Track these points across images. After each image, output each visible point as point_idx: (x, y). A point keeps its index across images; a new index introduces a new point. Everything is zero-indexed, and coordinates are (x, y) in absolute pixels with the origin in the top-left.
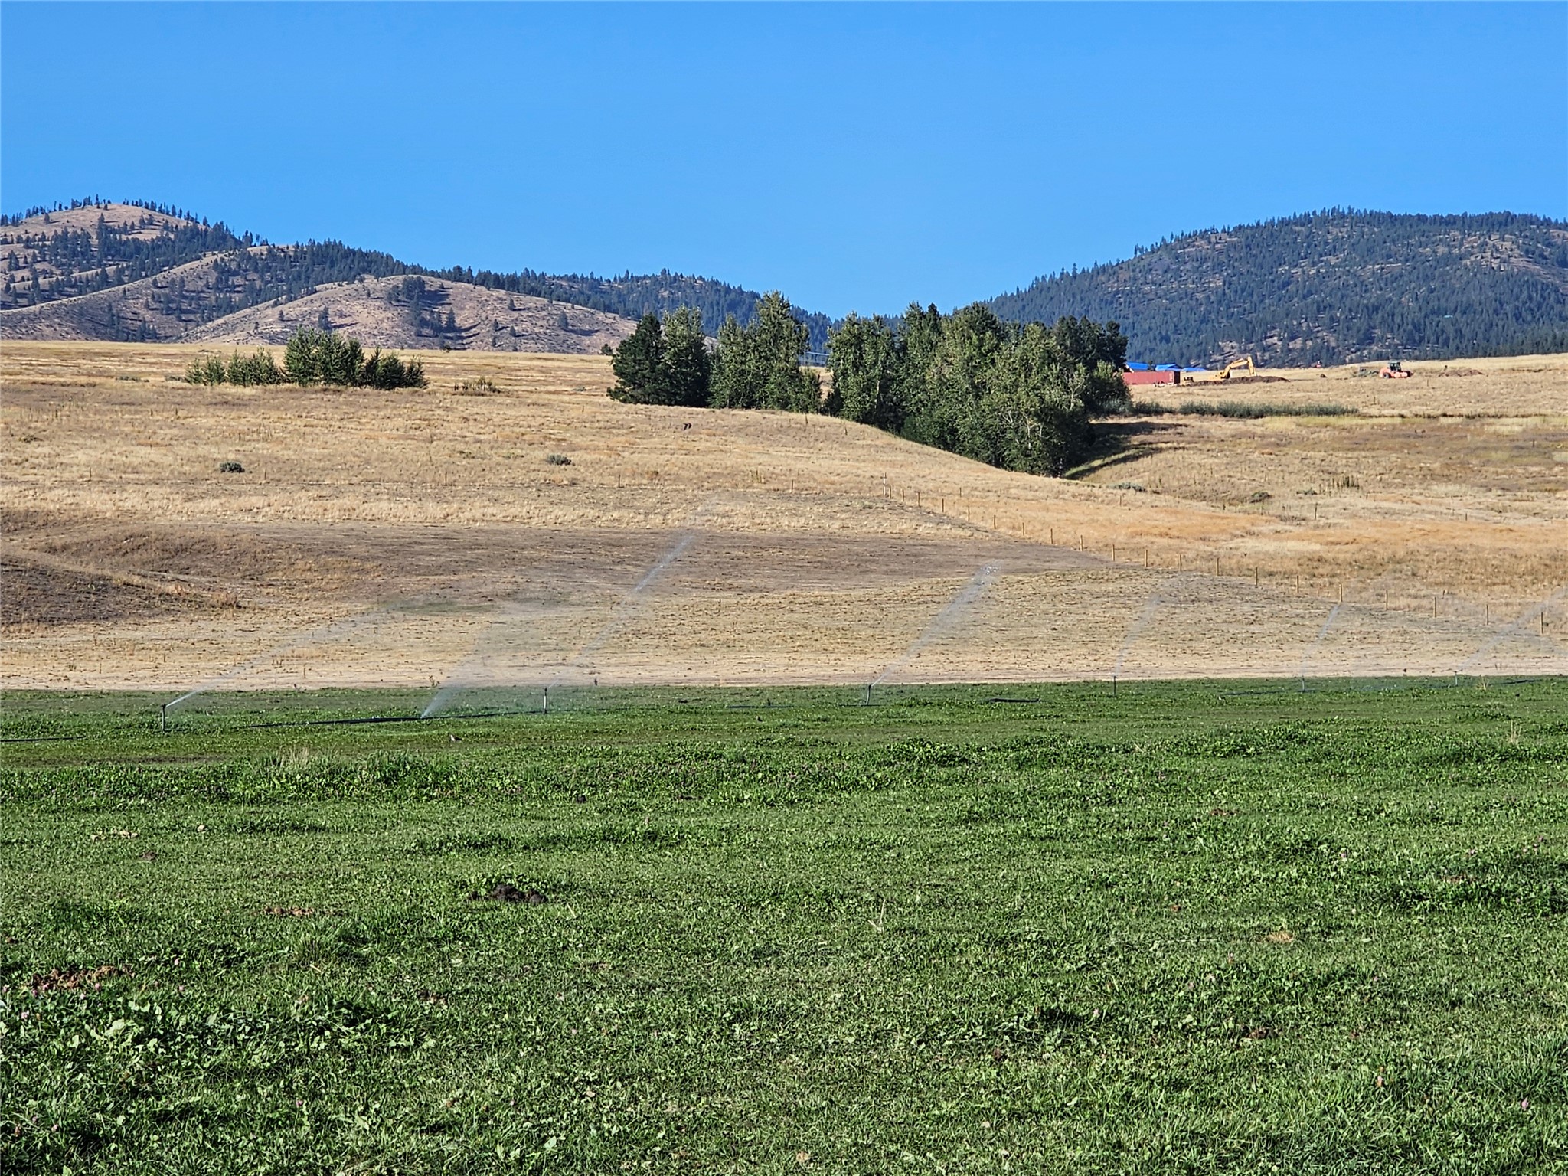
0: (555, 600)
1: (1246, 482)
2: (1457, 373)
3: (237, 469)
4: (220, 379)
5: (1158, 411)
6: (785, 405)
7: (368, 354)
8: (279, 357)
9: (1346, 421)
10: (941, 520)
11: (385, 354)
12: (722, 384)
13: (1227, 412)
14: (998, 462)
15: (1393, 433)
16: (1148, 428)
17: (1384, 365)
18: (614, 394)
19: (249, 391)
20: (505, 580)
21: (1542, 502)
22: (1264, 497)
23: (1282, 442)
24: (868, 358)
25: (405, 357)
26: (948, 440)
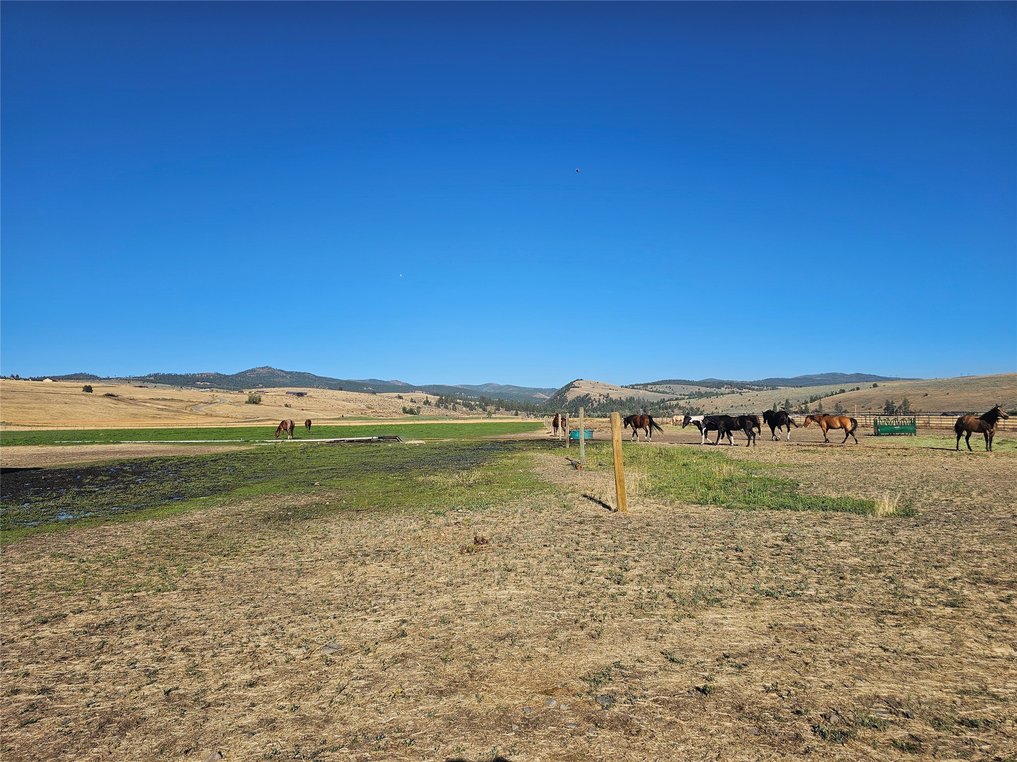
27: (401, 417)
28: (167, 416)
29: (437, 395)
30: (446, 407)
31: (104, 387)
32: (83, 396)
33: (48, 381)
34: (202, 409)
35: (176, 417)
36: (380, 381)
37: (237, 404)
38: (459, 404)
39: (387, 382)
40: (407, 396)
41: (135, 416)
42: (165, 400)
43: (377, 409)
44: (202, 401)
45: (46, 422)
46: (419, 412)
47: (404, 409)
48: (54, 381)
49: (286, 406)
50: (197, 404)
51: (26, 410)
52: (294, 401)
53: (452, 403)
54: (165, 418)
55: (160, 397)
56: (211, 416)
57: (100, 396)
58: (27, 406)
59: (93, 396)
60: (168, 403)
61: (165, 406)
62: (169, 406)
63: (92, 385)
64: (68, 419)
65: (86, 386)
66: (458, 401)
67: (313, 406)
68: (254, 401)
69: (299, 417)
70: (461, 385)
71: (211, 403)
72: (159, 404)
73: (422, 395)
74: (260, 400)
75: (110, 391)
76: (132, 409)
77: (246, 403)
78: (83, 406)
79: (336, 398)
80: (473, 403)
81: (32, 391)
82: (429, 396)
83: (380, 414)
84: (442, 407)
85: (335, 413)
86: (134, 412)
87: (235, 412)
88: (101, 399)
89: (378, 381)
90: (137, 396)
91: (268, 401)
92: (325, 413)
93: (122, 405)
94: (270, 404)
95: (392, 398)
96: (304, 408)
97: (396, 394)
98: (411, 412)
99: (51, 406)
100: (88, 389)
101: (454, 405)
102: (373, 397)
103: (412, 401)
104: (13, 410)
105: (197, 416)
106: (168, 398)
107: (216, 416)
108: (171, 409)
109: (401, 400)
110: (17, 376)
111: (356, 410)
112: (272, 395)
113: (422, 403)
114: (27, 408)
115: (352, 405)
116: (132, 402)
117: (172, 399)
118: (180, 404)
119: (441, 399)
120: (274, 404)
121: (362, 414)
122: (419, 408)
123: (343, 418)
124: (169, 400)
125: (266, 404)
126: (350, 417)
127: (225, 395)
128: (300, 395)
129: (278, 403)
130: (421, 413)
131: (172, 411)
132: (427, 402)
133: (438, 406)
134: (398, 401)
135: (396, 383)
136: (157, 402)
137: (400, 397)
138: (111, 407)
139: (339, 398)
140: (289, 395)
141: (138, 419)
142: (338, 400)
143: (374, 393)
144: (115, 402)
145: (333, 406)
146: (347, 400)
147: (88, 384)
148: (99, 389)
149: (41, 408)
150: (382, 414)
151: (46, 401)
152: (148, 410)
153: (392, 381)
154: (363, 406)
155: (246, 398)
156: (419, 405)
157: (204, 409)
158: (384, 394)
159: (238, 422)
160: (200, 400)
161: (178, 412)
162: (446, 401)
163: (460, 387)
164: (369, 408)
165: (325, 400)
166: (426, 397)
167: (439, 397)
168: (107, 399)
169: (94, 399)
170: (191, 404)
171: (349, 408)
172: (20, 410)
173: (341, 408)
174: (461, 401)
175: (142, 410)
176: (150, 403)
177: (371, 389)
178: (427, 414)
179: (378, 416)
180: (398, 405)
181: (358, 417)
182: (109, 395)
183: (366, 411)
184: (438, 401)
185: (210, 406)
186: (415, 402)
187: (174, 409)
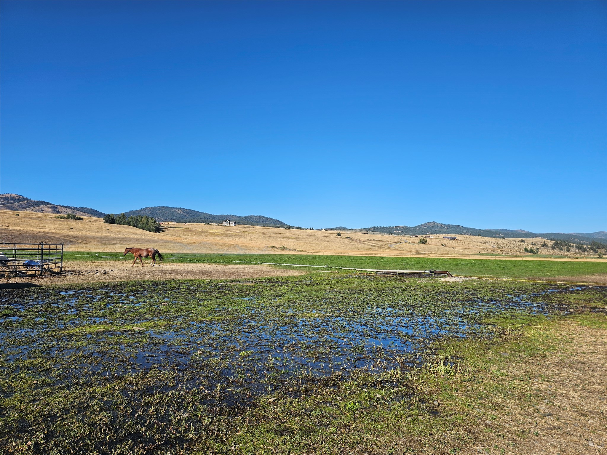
0: (121, 244)
1: (178, 234)
2: (193, 224)
4: (58, 218)
5: (164, 227)
6: (124, 225)
7: (77, 216)
8: (66, 216)
9: (183, 229)
10: (153, 238)
11: (79, 216)
12: (117, 222)
13: (171, 227)
14: (149, 231)
15: (189, 230)
16: (164, 229)
17: (184, 223)
18: (104, 222)
19: (63, 219)
20: (115, 242)
21: (206, 238)
22: (180, 236)
23: (178, 231)
24: (134, 220)
25: (81, 217)
26: (143, 229)
27: (523, 255)
29: (553, 240)
30: (561, 249)
31: (346, 233)
32: (336, 238)
33: (323, 230)
35: (379, 250)
36: (509, 230)
37: (413, 243)
38: (572, 246)
39: (514, 231)
40: (528, 240)
41: (359, 249)
42: (375, 240)
43: (505, 249)
44: (394, 241)
45: (318, 250)
46: (538, 252)
47: (526, 250)
48: (326, 230)
49: (443, 245)
50: (391, 243)
52: (448, 242)
53: (566, 246)
54: (374, 250)
55: (372, 239)
56: (398, 250)
58: (311, 242)
59: (340, 238)
60: (376, 242)
61: (374, 244)
62: (376, 244)
63: (341, 232)
64: (328, 250)
66: (572, 244)
67: (460, 246)
68: (423, 242)
69: (450, 252)
71: (398, 243)
72: (371, 243)
73: (541, 240)
74: (426, 241)
75: (349, 235)
76: (358, 245)
77: (419, 243)
78: (335, 243)
80: (585, 246)
81: (315, 235)
82: (546, 240)
83: (507, 252)
85: (474, 250)
86: (359, 247)
87: (411, 248)
88: (344, 239)
89: (507, 230)
90: (361, 238)
91: (432, 242)
92: (468, 250)
93: (353, 243)
94: (433, 244)
95: (516, 241)
96: (454, 247)
97: (520, 239)
98: (531, 251)
99: (321, 242)
100: (339, 234)
101: (568, 248)
102: (502, 241)
103: (532, 244)
104: (305, 244)
105: (390, 250)
106: (376, 239)
107: (401, 250)
108: (377, 245)
109: (524, 243)
110: (313, 228)
111: (490, 249)
112: (435, 239)
113: (541, 245)
114: (311, 244)
115: (487, 246)
116: (358, 241)
117: (378, 240)
118: (382, 243)
119: (557, 243)
120: (435, 244)
121: (494, 252)
122: (538, 249)
123: (479, 254)
124: (376, 240)
125: (431, 244)
126: (485, 254)
127: (407, 238)
128: (452, 238)
129: (438, 243)
130: (540, 253)
132: (544, 245)
133: (554, 247)
134: (521, 244)
135: (521, 232)
136: (371, 241)
137: (523, 241)
138: (348, 244)
139: (478, 241)
140: (445, 239)
141: (360, 251)
142: (477, 242)
143: (503, 238)
144: (350, 241)
145: (473, 246)
146: (484, 243)
147: (339, 232)
148: (344, 234)
149: (317, 244)
150: (509, 252)
151: (320, 240)
152: (366, 246)
153: (518, 230)
154: (494, 246)
155: (419, 240)
156: (537, 247)
157: (395, 246)
158: (511, 239)
159: (412, 254)
160: (393, 241)
161: (381, 247)
162: (561, 244)
163: (574, 234)
164: (498, 248)
165: (468, 242)
166: (544, 241)
167: (554, 242)
168: (347, 240)
169: (341, 239)
170: (388, 243)
171: (484, 248)
172: (308, 244)
173: (479, 247)
174: (575, 245)
175: (362, 246)
176: (367, 242)
177: (502, 235)
178: (544, 253)
179: (506, 254)
180: (521, 246)
181: (491, 254)
182: (348, 238)
183: (497, 250)
184: (554, 244)
185: (398, 244)
186: (535, 245)
187: (379, 246)
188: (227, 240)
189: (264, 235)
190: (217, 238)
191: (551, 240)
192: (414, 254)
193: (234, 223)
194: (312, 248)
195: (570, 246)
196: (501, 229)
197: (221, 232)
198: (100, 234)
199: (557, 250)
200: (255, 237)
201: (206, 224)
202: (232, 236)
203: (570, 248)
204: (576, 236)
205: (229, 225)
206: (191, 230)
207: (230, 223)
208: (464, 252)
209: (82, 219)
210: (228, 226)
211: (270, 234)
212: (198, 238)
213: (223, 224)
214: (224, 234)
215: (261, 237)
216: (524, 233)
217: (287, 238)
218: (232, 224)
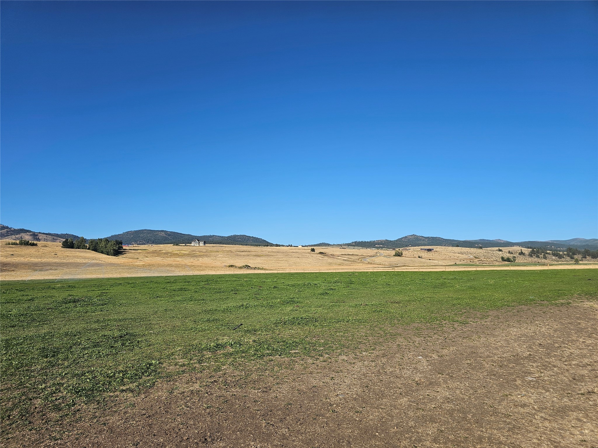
0: (56, 270)
1: (136, 257)
2: (158, 246)
3: (13, 255)
4: (10, 244)
5: (126, 250)
6: (83, 249)
7: (30, 242)
8: (18, 242)
9: (147, 251)
10: (102, 261)
11: (32, 242)
12: (76, 246)
13: (134, 250)
14: (108, 255)
15: (152, 252)
16: (125, 251)
17: (151, 245)
18: (62, 247)
19: (14, 246)
20: (49, 268)
21: (167, 259)
22: (138, 258)
23: (140, 253)
24: (93, 244)
25: (35, 242)
26: (102, 252)
27: (500, 264)
28: (347, 264)
29: (530, 248)
30: (538, 257)
31: (321, 249)
32: (308, 254)
34: (368, 260)
35: (351, 264)
36: (487, 240)
37: (388, 256)
38: (549, 254)
39: (492, 241)
40: (505, 249)
41: (330, 264)
42: (349, 255)
43: (482, 259)
44: (369, 255)
46: (515, 260)
47: (503, 259)
49: (419, 257)
50: (365, 257)
51: (279, 261)
52: (425, 254)
53: (543, 254)
54: (346, 265)
55: (347, 254)
56: (371, 263)
57: (316, 254)
58: (280, 259)
59: (313, 253)
60: (350, 257)
61: (348, 258)
62: (350, 258)
63: (315, 248)
64: (296, 266)
65: (312, 248)
66: (548, 252)
67: (437, 257)
68: (399, 255)
69: (425, 264)
70: (551, 241)
71: (373, 256)
72: (345, 257)
73: (518, 248)
74: (402, 254)
75: (323, 251)
76: (330, 260)
77: (394, 256)
78: (306, 259)
79: (454, 251)
80: (561, 253)
81: (286, 252)
82: (523, 249)
83: (484, 262)
84: (534, 257)
85: (451, 261)
86: (331, 262)
87: (386, 261)
88: (316, 255)
89: (486, 240)
90: (335, 253)
91: (409, 255)
92: (444, 261)
93: (326, 258)
94: (410, 256)
95: (493, 251)
96: (431, 259)
97: (497, 248)
98: (509, 260)
99: (291, 259)
100: (313, 250)
101: (544, 255)
102: (479, 251)
103: (509, 252)
104: (273, 261)
105: (363, 264)
106: (350, 254)
107: (374, 264)
108: (350, 260)
109: (501, 252)
110: (291, 245)
111: (467, 259)
112: (412, 251)
113: (518, 254)
114: (280, 261)
115: (464, 256)
116: (332, 256)
117: (353, 254)
118: (358, 257)
119: (533, 251)
120: (413, 256)
121: (470, 262)
122: (515, 257)
123: (456, 265)
126: (461, 264)
127: (385, 251)
128: (429, 250)
129: (415, 256)
130: (517, 261)
131: (351, 261)
132: (521, 253)
133: (530, 255)
134: (498, 253)
135: (499, 241)
136: (345, 256)
137: (500, 250)
138: (320, 259)
139: (456, 252)
140: (423, 251)
141: (332, 266)
142: (455, 253)
143: (481, 248)
144: (323, 256)
145: (450, 257)
146: (462, 253)
147: (313, 248)
148: (318, 250)
149: (286, 260)
150: (486, 262)
152: (338, 260)
153: (496, 240)
154: (472, 257)
155: (393, 252)
156: (514, 256)
157: (369, 260)
158: (489, 249)
159: (385, 267)
160: (368, 255)
161: (354, 262)
162: (538, 252)
163: (550, 242)
164: (476, 258)
165: (446, 253)
166: (521, 249)
167: (531, 249)
168: (320, 255)
169: (313, 255)
170: (362, 257)
171: (461, 258)
172: (276, 261)
173: (456, 258)
174: (551, 252)
175: (335, 261)
176: (341, 257)
177: (480, 245)
178: (522, 261)
179: (483, 263)
180: (498, 255)
181: (467, 264)
182: (321, 253)
183: (474, 260)
184: (531, 252)
185: (372, 258)
186: (512, 253)
187: (352, 260)
188: (188, 261)
189: (231, 254)
190: (178, 259)
191: (528, 248)
192: (386, 267)
193: (203, 243)
194: (280, 265)
195: (547, 253)
196: (480, 240)
197: (185, 252)
198: (40, 260)
199: (534, 258)
200: (221, 256)
201: (174, 245)
202: (196, 256)
203: (546, 255)
204: (552, 243)
205: (198, 245)
206: (154, 252)
207: (199, 243)
208: (441, 263)
209: (36, 245)
210: (196, 246)
211: (238, 252)
212: (158, 260)
213: (192, 245)
214: (188, 254)
215: (227, 256)
216: (502, 242)
217: (256, 256)
218: (202, 244)
